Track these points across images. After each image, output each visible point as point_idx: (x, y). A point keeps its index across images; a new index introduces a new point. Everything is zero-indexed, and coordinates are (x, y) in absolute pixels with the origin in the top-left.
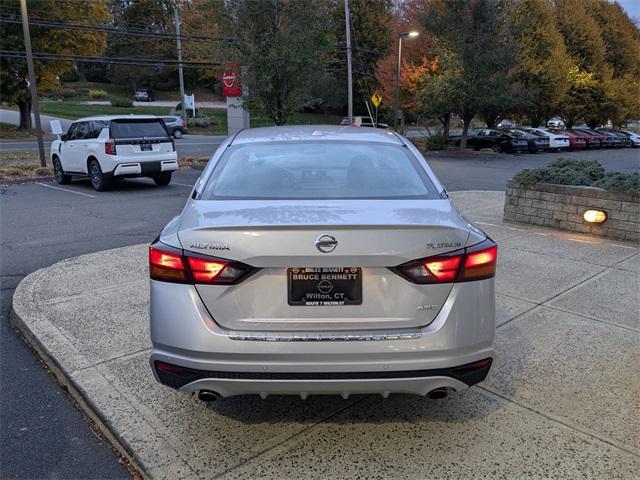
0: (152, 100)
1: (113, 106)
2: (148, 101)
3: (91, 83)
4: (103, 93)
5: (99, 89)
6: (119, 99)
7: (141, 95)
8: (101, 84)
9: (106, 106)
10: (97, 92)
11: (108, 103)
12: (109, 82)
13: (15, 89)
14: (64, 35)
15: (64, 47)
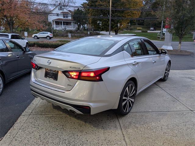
0: (155, 30)
1: (142, 32)
2: (153, 30)
3: (139, 26)
4: (141, 28)
5: (140, 27)
6: (145, 30)
7: (152, 29)
8: (141, 26)
9: (140, 32)
10: (139, 28)
11: (141, 31)
12: (144, 25)
13: (114, 27)
14: (128, 12)
15: (128, 15)
